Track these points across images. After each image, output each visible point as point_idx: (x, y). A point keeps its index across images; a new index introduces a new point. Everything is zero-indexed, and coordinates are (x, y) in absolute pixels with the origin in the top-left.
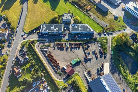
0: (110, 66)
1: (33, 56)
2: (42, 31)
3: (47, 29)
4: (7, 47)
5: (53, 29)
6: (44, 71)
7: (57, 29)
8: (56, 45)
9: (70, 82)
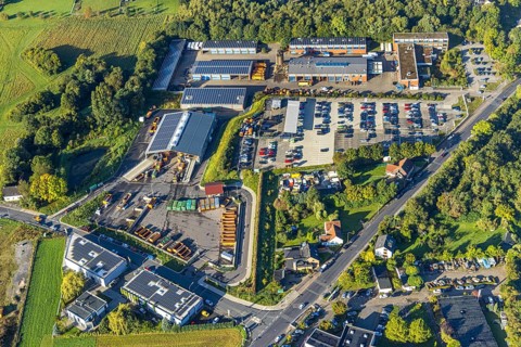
0: (126, 172)
1: (270, 254)
2: (196, 299)
3: (178, 299)
4: (327, 313)
5: (162, 288)
6: (268, 209)
7: (152, 284)
8: (191, 255)
9: (232, 175)
